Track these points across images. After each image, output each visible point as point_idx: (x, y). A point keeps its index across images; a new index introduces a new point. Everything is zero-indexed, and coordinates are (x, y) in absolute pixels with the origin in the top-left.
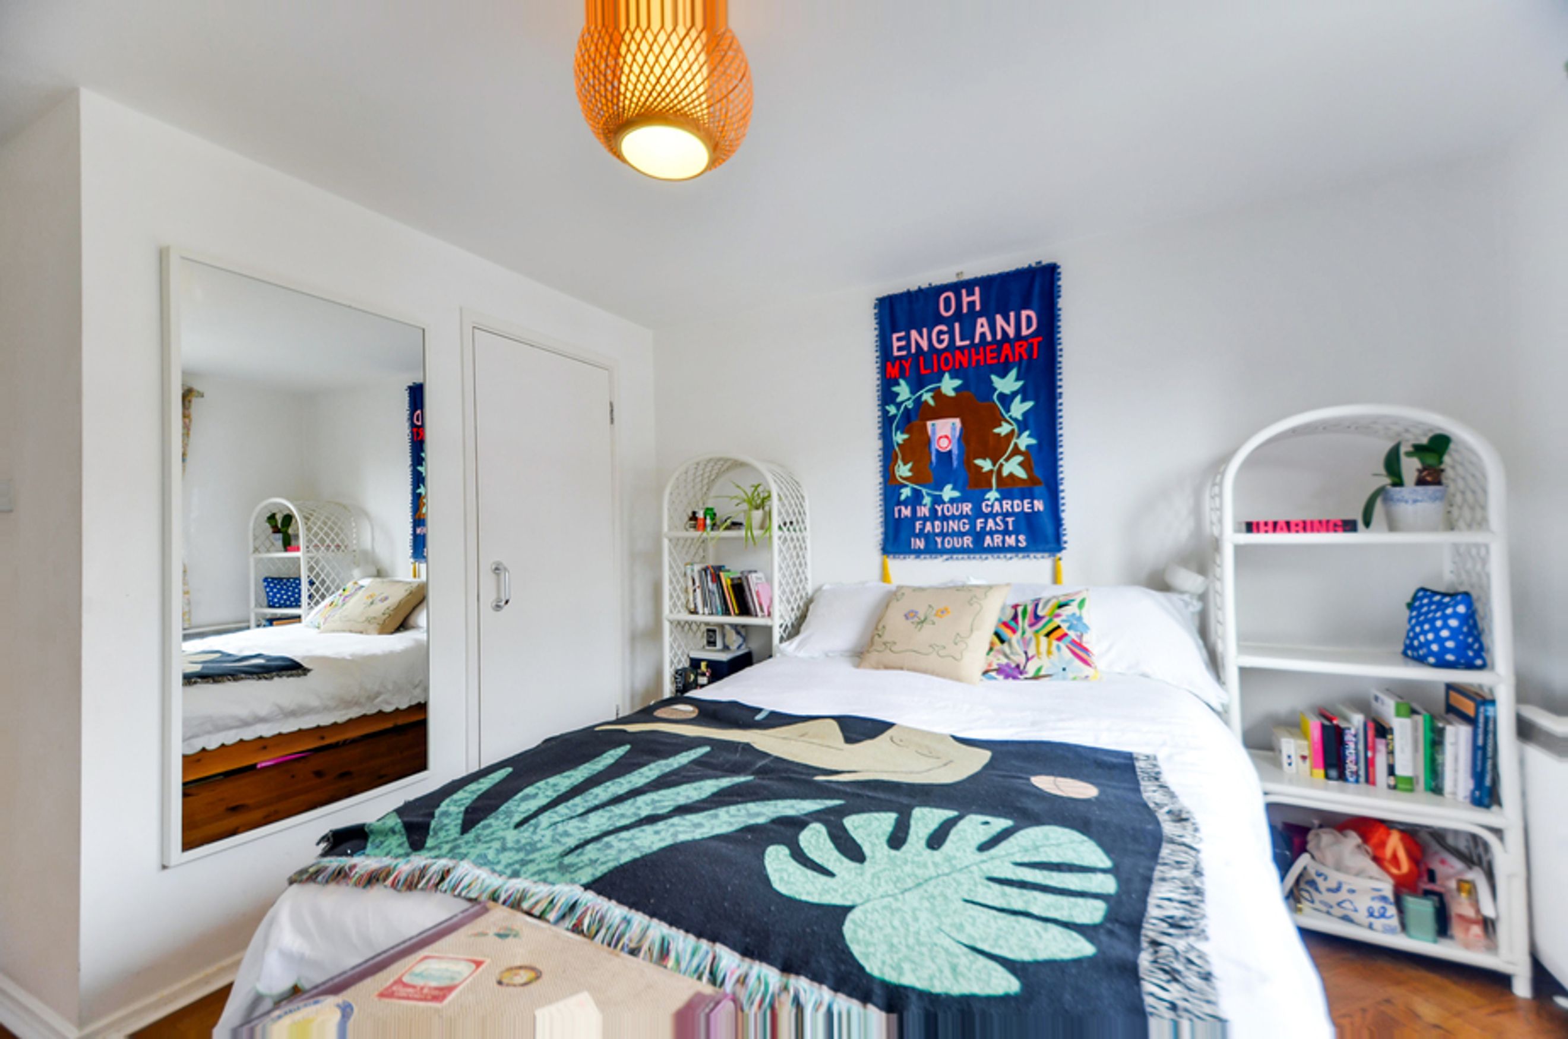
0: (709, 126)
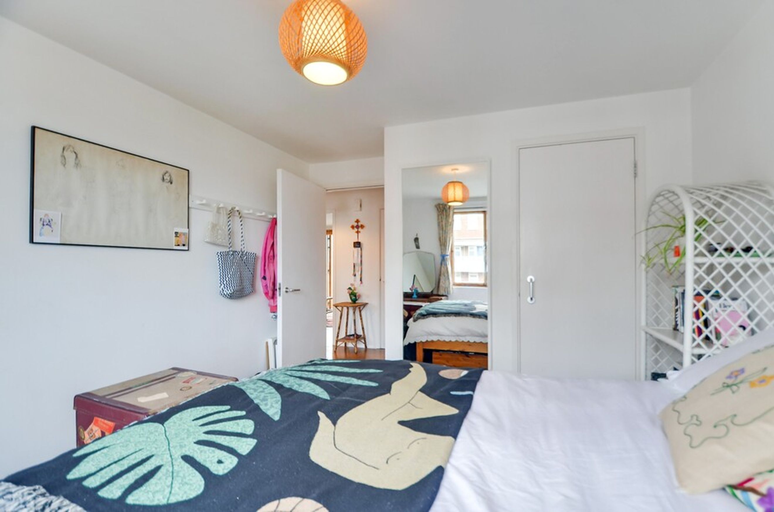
0: (326, 56)
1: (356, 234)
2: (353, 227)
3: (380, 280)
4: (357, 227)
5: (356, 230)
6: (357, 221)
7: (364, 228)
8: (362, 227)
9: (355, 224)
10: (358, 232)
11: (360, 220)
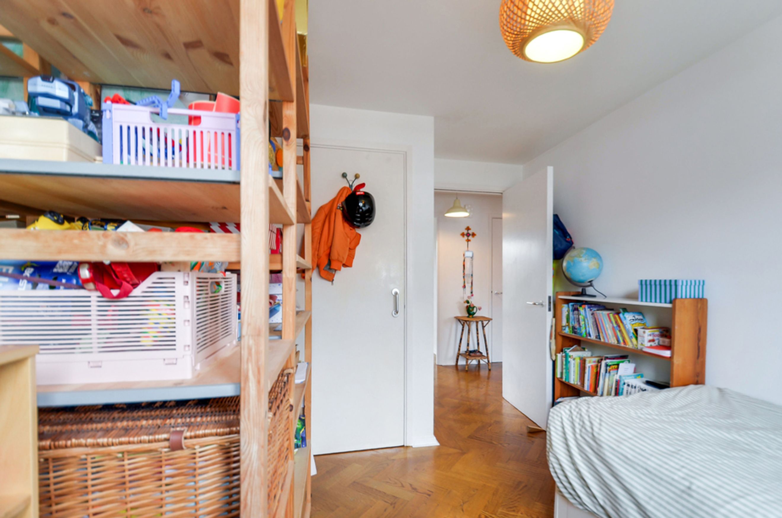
1: (466, 243)
2: (463, 235)
3: (492, 292)
4: (468, 235)
5: (466, 238)
6: (468, 229)
7: (475, 237)
8: (474, 235)
9: (466, 232)
10: (468, 241)
11: (470, 227)
